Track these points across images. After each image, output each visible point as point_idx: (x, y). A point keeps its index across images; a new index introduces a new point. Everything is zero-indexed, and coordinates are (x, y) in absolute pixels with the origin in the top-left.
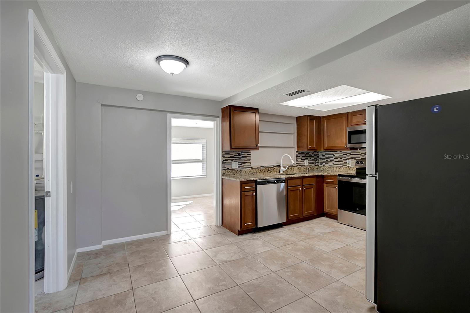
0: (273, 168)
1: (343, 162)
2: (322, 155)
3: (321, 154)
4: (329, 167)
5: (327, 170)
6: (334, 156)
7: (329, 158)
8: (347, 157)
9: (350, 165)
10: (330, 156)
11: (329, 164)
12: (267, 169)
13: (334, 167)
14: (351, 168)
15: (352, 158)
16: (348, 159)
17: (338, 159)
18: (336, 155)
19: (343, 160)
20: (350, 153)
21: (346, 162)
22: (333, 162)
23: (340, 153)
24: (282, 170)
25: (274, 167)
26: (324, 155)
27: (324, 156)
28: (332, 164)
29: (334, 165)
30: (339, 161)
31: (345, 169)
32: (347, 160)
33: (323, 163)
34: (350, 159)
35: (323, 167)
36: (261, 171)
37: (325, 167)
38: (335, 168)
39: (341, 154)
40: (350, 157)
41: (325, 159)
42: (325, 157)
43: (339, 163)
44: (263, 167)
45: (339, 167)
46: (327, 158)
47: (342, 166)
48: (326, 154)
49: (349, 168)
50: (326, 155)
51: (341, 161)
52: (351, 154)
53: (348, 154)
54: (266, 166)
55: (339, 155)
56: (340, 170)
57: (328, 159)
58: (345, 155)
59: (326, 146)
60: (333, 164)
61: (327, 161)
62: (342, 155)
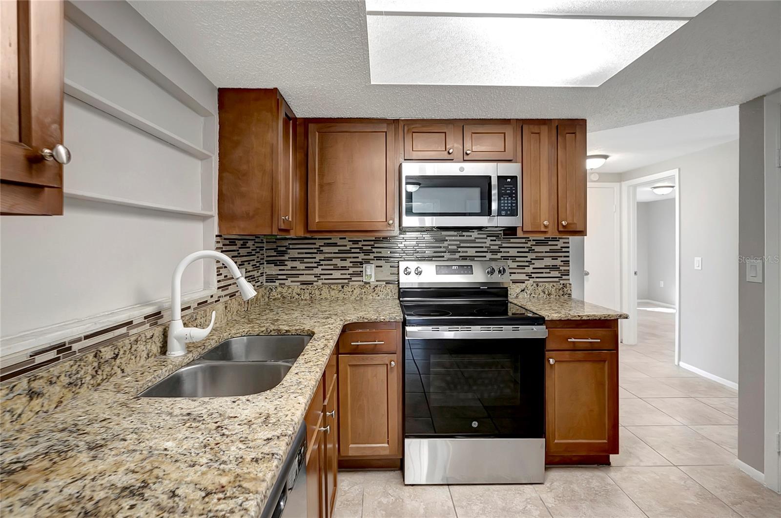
0: (126, 335)
1: (351, 271)
2: (275, 250)
3: (274, 246)
4: (304, 287)
5: (297, 296)
6: (321, 252)
7: (301, 260)
8: (361, 256)
9: (373, 279)
10: (306, 253)
11: (301, 278)
12: (91, 357)
13: (320, 289)
14: (377, 287)
15: (379, 258)
16: (368, 262)
17: (334, 261)
18: (325, 249)
19: (351, 265)
20: (372, 243)
21: (360, 269)
22: (318, 271)
23: (340, 242)
24: (179, 339)
25: (133, 331)
26: (284, 249)
27: (283, 253)
28: (312, 278)
29: (320, 282)
30: (336, 268)
31: (357, 291)
32: (361, 263)
33: (280, 277)
34: (371, 262)
35: (279, 289)
36: (32, 394)
37: (289, 287)
38: (325, 290)
39: (346, 246)
40: (372, 256)
41: (286, 263)
42: (286, 257)
43: (337, 274)
44: (53, 355)
45: (340, 286)
46: (294, 259)
47: (346, 281)
48: (291, 246)
49: (372, 287)
50: (289, 251)
51: (344, 268)
52: (376, 245)
53: (365, 248)
54: (79, 340)
55: (336, 249)
56: (341, 295)
57: (296, 264)
58: (358, 250)
59: (317, 221)
60: (316, 279)
61: (293, 268)
62: (348, 248)
